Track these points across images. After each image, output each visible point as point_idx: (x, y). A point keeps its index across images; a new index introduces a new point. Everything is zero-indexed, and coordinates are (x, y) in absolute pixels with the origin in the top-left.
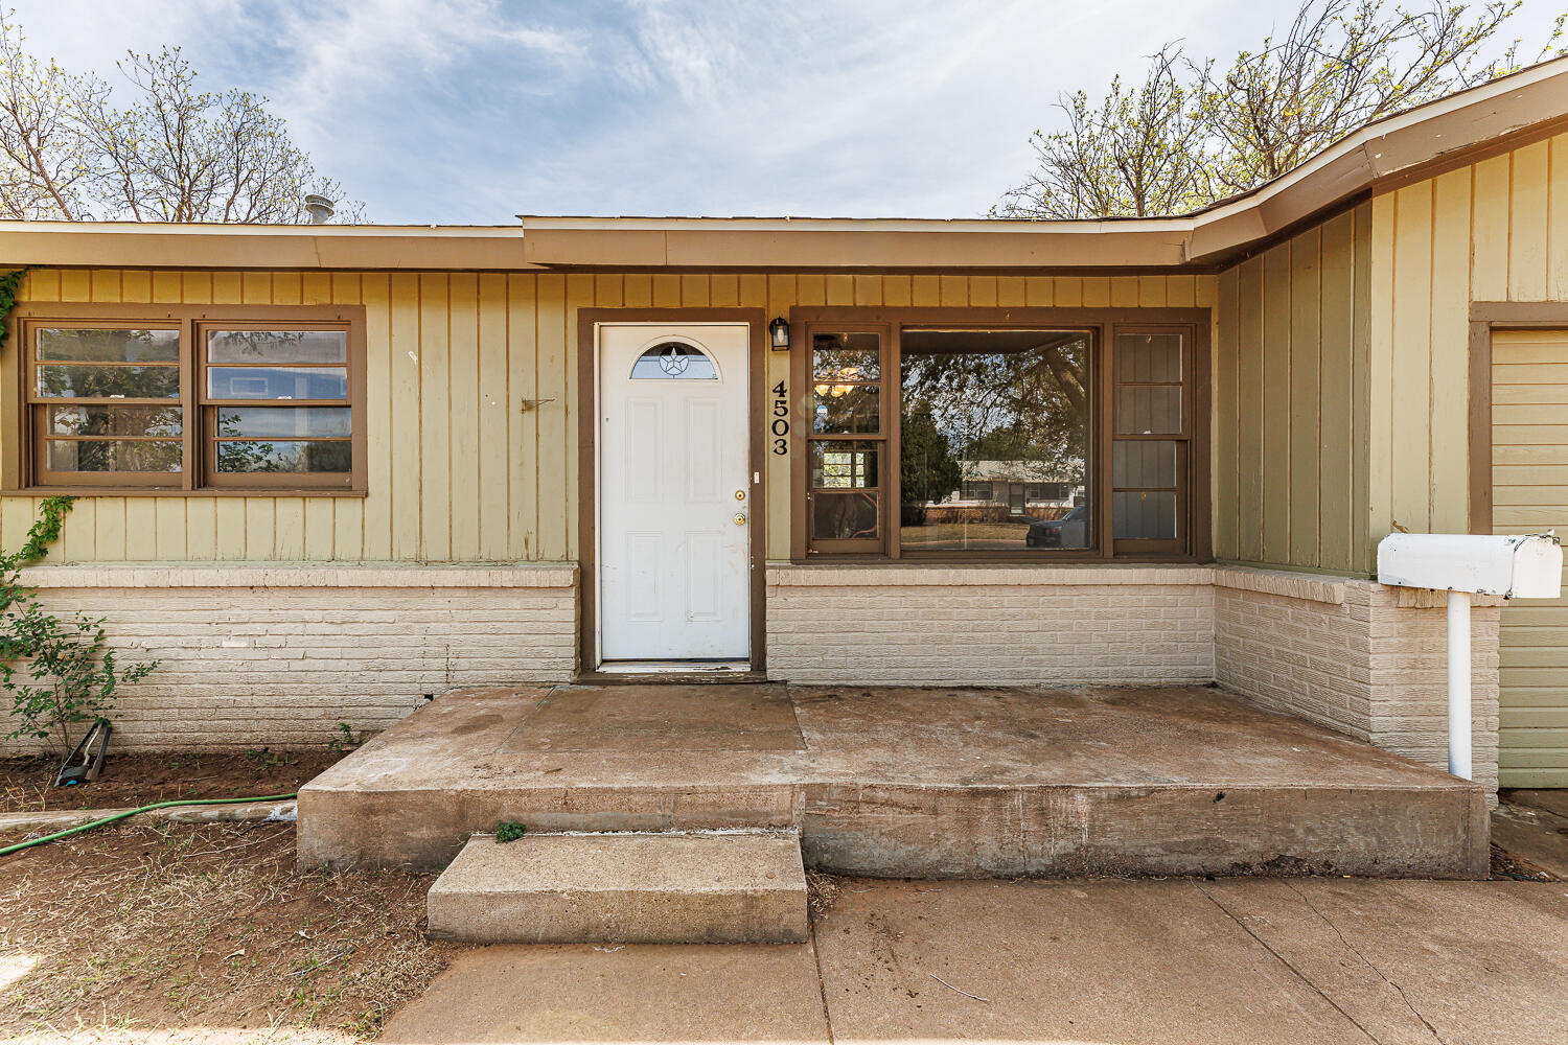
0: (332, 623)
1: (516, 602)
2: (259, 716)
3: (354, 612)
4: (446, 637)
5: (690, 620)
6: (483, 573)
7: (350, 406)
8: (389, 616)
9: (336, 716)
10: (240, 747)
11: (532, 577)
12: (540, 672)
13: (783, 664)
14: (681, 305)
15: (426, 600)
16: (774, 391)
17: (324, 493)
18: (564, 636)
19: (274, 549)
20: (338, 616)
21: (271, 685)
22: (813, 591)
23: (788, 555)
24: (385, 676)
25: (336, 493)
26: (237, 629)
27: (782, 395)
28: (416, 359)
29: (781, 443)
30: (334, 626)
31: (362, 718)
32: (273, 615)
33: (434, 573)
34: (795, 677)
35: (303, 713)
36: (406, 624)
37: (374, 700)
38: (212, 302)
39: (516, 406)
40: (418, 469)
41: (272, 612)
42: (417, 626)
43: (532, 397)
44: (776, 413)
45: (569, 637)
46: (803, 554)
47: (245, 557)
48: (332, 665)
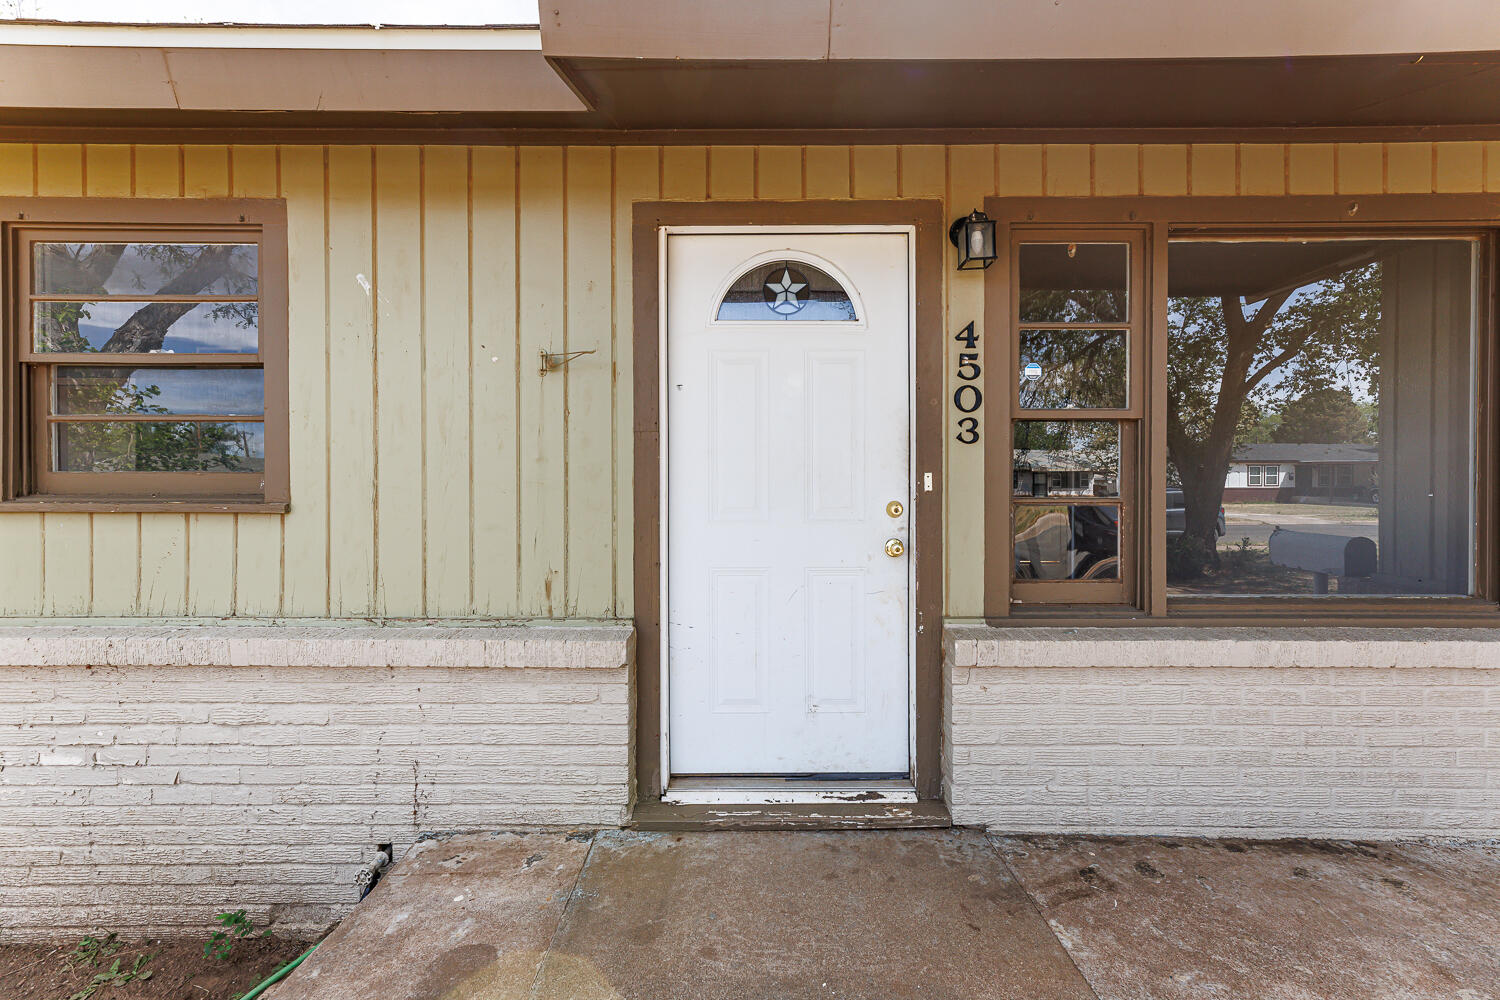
0: (224, 724)
1: (530, 692)
2: (103, 880)
3: (260, 707)
4: (413, 749)
5: (813, 710)
6: (475, 645)
7: (260, 366)
8: (320, 712)
9: (231, 880)
10: (70, 931)
11: (557, 652)
12: (571, 808)
13: (978, 797)
14: (804, 196)
15: (381, 687)
16: (958, 338)
17: (217, 507)
18: (610, 748)
19: (138, 597)
20: (233, 713)
21: (122, 828)
22: (1032, 676)
23: (980, 611)
24: (313, 813)
25: (238, 507)
26: (65, 735)
27: (971, 345)
28: (367, 286)
29: (968, 425)
30: (228, 731)
31: (274, 882)
32: (125, 711)
33: (392, 643)
34: (1000, 819)
35: (175, 874)
36: (347, 727)
37: (295, 853)
38: (36, 193)
39: (532, 363)
40: (372, 467)
41: (124, 706)
42: (366, 730)
43: (557, 349)
44: (960, 375)
45: (620, 752)
46: (1005, 610)
47: (90, 610)
48: (225, 794)
